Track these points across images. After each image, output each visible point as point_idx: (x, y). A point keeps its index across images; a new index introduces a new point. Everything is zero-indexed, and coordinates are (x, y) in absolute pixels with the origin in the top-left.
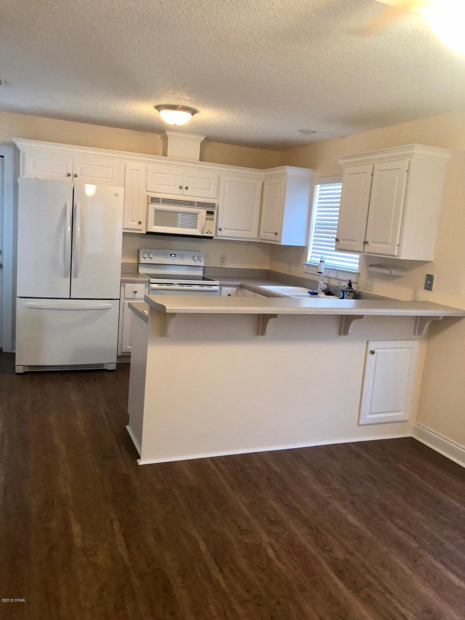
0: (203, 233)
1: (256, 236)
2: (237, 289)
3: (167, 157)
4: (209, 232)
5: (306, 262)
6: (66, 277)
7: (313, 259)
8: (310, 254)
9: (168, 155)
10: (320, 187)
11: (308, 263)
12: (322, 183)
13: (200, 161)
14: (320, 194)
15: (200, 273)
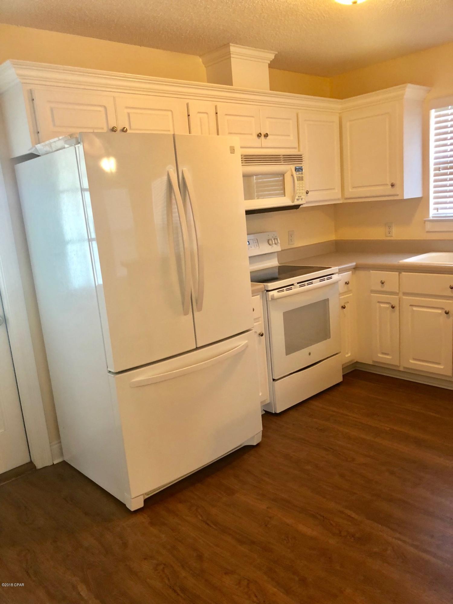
0: (293, 202)
1: (340, 196)
2: (352, 272)
3: (232, 85)
4: (300, 198)
5: (428, 218)
6: (186, 313)
7: (440, 211)
8: (432, 206)
9: (233, 85)
10: (436, 112)
11: (432, 218)
12: (438, 107)
13: (270, 90)
14: (437, 123)
15: (274, 263)
